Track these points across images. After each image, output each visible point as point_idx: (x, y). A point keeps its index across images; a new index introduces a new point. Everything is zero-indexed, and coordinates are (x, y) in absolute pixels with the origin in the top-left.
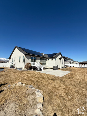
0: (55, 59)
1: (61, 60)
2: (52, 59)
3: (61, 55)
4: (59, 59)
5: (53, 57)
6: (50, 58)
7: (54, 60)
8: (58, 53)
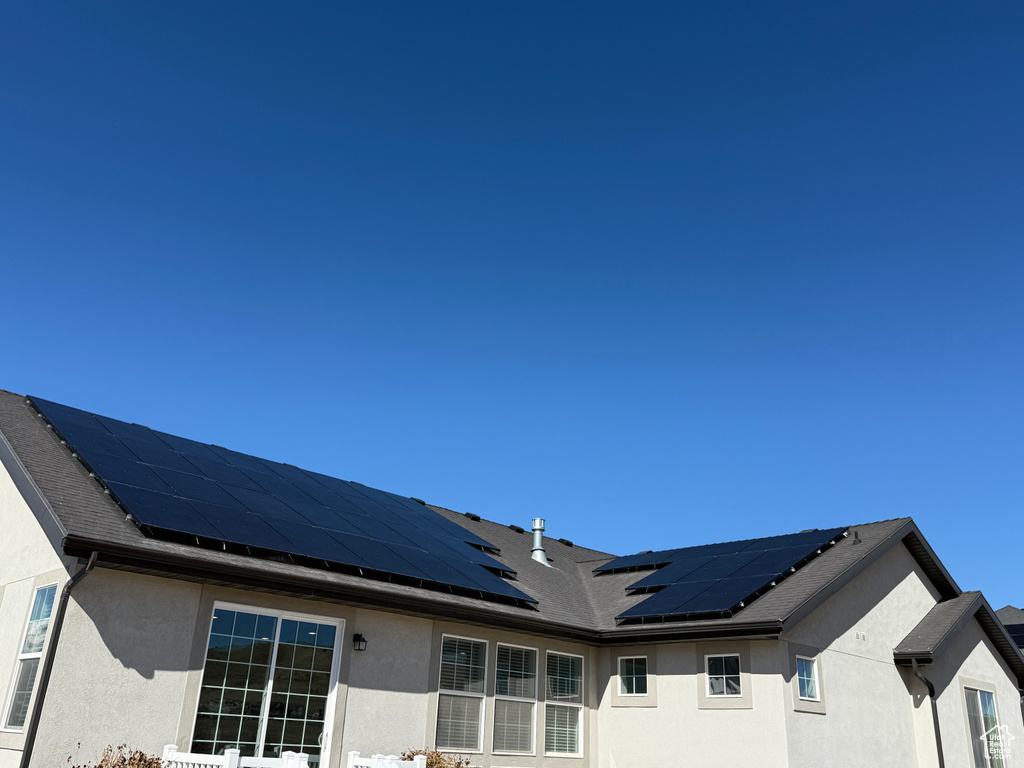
0: (796, 666)
1: (952, 698)
2: (726, 673)
3: (942, 586)
4: (903, 662)
5: (750, 615)
6: (665, 651)
7: (764, 688)
8: (856, 532)
